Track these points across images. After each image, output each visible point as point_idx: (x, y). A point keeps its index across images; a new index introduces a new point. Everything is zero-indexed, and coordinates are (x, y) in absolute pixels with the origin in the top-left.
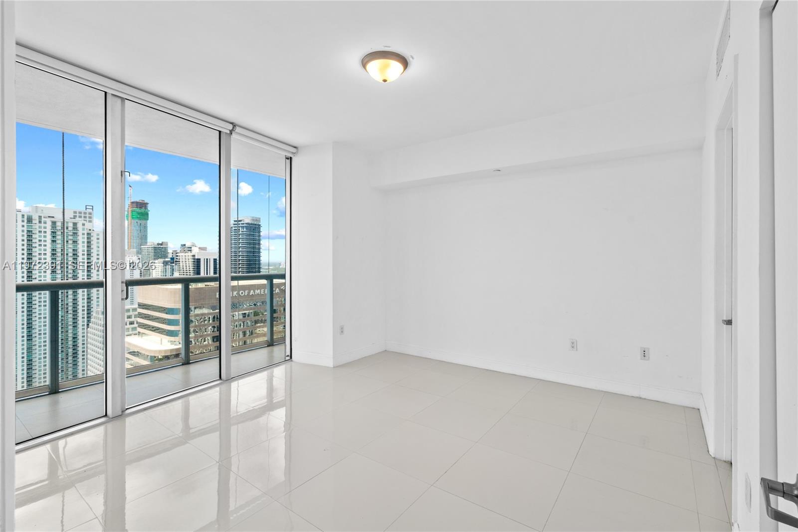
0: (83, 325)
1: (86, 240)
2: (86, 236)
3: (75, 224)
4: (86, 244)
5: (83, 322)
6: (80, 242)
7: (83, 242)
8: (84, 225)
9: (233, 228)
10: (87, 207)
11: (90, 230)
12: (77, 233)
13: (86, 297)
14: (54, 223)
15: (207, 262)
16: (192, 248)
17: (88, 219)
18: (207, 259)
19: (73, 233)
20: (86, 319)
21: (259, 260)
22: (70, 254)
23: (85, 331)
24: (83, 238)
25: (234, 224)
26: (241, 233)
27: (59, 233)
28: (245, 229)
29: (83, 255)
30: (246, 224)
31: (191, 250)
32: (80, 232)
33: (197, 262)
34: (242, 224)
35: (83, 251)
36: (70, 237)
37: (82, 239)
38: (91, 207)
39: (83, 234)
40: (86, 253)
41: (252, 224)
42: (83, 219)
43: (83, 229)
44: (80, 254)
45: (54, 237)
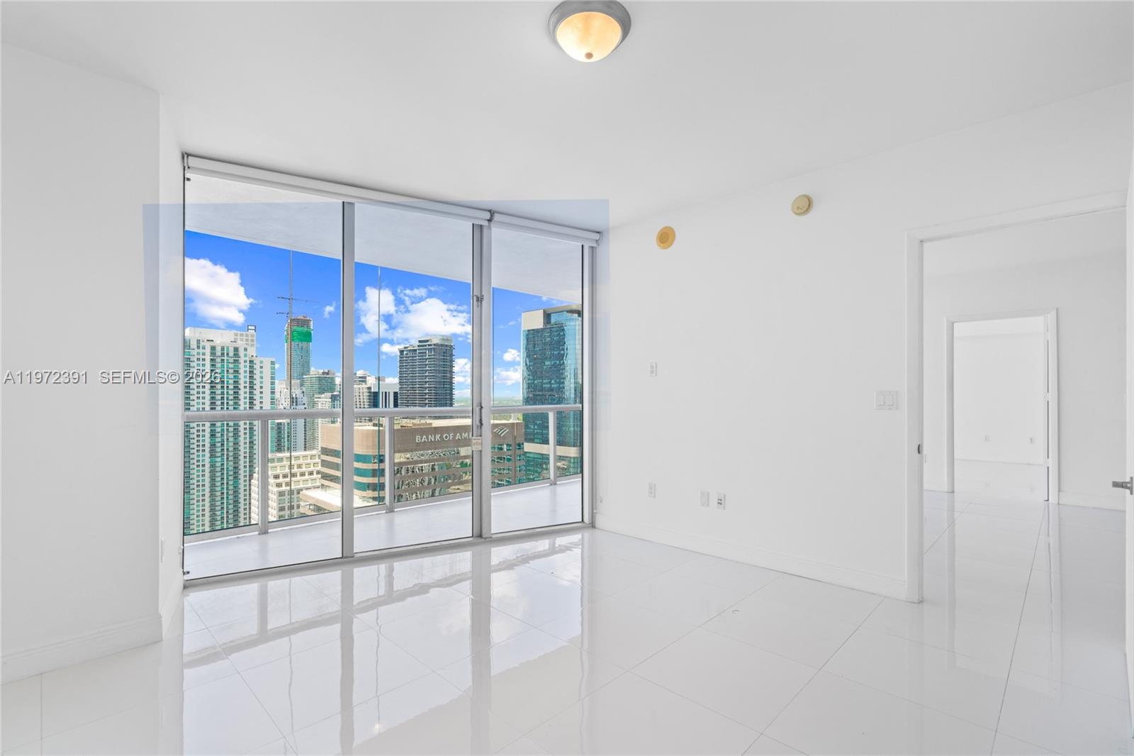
0: (245, 476)
1: (248, 369)
2: (248, 364)
3: (236, 349)
4: (248, 374)
5: (245, 471)
6: (241, 371)
7: (245, 372)
8: (246, 350)
9: (418, 351)
10: (250, 327)
11: (252, 356)
12: (238, 360)
13: (248, 441)
14: (213, 348)
15: (386, 396)
16: (368, 378)
17: (250, 343)
18: (386, 393)
19: (234, 360)
20: (248, 469)
21: (451, 394)
22: (231, 387)
23: (248, 483)
24: (245, 366)
25: (419, 346)
26: (427, 357)
27: (219, 360)
28: (433, 353)
29: (245, 387)
30: (435, 345)
31: (365, 382)
32: (241, 360)
33: (374, 396)
34: (429, 345)
35: (245, 382)
36: (231, 366)
37: (244, 368)
38: (253, 328)
39: (245, 361)
40: (248, 385)
41: (442, 345)
42: (244, 342)
43: (245, 356)
44: (241, 387)
45: (213, 365)
